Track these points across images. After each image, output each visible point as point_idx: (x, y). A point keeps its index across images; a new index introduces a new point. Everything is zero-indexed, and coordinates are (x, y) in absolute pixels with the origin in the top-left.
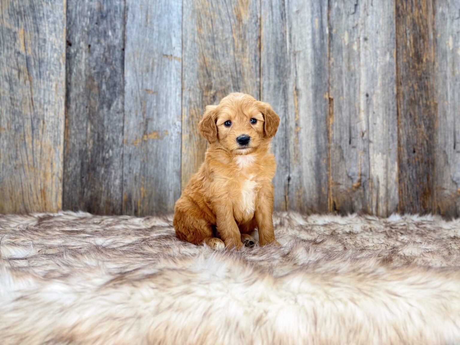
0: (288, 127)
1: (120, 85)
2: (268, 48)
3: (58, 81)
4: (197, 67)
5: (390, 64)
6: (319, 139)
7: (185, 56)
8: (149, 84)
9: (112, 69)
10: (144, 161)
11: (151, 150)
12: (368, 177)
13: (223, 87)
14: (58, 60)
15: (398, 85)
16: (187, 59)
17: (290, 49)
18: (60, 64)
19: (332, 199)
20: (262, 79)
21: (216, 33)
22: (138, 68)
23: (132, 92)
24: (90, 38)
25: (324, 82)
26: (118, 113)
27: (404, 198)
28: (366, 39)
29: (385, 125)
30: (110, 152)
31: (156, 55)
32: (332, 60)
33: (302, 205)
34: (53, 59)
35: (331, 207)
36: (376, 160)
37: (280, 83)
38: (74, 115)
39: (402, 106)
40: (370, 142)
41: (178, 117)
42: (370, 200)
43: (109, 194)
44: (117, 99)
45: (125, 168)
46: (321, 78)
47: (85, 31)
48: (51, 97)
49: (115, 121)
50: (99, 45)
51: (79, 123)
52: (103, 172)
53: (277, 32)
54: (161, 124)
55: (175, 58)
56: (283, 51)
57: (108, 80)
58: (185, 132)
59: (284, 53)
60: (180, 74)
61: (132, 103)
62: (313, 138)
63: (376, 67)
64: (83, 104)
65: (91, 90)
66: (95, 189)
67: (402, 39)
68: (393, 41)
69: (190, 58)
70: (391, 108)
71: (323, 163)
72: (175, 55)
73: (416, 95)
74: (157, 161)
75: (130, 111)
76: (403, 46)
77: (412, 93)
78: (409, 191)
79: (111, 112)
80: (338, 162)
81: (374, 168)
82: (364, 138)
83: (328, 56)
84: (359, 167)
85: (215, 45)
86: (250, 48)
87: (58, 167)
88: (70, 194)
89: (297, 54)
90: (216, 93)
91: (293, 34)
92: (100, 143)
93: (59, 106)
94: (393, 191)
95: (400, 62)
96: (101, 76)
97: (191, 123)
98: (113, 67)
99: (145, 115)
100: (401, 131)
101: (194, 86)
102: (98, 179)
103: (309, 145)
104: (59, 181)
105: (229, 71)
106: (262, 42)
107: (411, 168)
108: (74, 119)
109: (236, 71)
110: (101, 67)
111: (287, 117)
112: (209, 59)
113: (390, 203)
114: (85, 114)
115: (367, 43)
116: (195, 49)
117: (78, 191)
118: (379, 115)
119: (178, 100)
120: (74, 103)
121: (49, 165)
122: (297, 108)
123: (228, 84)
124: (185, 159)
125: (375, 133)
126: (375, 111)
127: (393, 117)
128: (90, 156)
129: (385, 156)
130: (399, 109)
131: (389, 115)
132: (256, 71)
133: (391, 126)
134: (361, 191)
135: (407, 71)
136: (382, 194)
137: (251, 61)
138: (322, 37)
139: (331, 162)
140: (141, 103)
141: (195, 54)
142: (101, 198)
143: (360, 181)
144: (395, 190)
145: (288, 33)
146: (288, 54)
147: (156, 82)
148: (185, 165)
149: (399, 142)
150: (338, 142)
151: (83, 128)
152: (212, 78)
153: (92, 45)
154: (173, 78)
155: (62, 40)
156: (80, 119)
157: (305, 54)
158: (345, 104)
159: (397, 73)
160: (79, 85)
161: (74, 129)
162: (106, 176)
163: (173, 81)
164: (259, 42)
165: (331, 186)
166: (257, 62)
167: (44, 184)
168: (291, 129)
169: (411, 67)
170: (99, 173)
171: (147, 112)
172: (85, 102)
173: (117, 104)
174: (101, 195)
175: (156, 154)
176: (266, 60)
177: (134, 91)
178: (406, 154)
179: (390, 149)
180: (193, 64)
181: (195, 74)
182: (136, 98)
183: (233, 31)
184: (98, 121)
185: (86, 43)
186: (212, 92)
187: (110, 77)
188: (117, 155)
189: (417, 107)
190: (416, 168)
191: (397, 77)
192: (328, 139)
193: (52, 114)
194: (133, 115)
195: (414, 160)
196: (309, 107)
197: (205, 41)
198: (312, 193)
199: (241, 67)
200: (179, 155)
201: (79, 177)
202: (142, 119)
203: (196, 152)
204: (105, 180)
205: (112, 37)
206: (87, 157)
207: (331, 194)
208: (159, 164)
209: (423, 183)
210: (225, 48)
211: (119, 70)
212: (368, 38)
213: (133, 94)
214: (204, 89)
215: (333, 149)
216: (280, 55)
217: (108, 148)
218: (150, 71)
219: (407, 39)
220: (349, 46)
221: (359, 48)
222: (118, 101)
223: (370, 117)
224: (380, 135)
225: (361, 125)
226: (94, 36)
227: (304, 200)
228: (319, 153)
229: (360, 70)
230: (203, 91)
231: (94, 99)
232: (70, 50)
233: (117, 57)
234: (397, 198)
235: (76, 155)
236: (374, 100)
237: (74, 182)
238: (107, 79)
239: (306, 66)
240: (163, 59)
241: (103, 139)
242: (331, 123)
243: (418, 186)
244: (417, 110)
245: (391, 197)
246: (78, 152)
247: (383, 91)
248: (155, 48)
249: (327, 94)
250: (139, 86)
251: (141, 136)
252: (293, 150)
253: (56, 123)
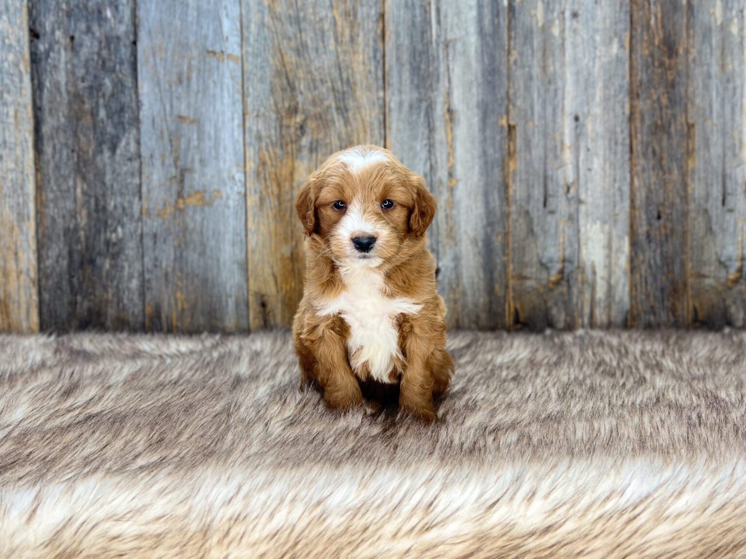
0: (436, 179)
1: (131, 108)
2: (398, 35)
3: (19, 104)
4: (269, 73)
5: (618, 59)
6: (491, 199)
7: (247, 52)
8: (183, 106)
9: (116, 80)
10: (180, 246)
11: (191, 225)
12: (576, 264)
13: (318, 110)
14: (17, 65)
15: (632, 99)
16: (250, 59)
17: (438, 36)
18: (20, 72)
19: (512, 304)
20: (389, 92)
21: (302, 10)
22: (161, 77)
23: (153, 122)
24: (73, 23)
25: (499, 96)
26: (130, 159)
27: (639, 300)
28: (575, 15)
29: (608, 171)
30: (120, 230)
31: (195, 53)
32: (515, 55)
33: (460, 317)
34: (6, 65)
35: (512, 318)
36: (590, 234)
37: (420, 100)
38: (52, 165)
39: (639, 136)
40: (580, 202)
41: (238, 165)
42: (580, 305)
43: (121, 306)
44: (127, 135)
45: (146, 259)
46: (494, 88)
47: (62, 10)
48: (7, 134)
49: (126, 174)
50: (90, 35)
51: (61, 180)
52: (107, 266)
53: (413, 5)
54: (209, 178)
55: (230, 56)
56: (425, 41)
57: (109, 101)
58: (253, 192)
59: (427, 44)
60: (240, 87)
61: (153, 142)
62: (480, 198)
63: (594, 66)
64: (66, 145)
65: (78, 119)
66: (95, 296)
67: (641, 13)
68: (625, 17)
69: (256, 55)
70: (620, 140)
71: (497, 241)
72: (229, 51)
73: (664, 116)
74: (203, 245)
75: (152, 156)
76: (642, 26)
77: (658, 113)
78: (649, 287)
79: (117, 158)
80: (524, 240)
81: (587, 249)
82: (570, 195)
83: (506, 48)
84: (561, 248)
85: (300, 31)
86: (365, 35)
87: (28, 259)
88: (52, 306)
89: (451, 45)
90: (305, 121)
91: (443, 8)
92: (101, 215)
93: (23, 150)
94: (620, 287)
95: (637, 57)
96: (95, 93)
97: (262, 175)
98: (117, 77)
99: (179, 163)
100: (636, 182)
101: (265, 108)
102: (100, 278)
103: (472, 210)
104: (31, 285)
105: (328, 79)
106: (386, 24)
107: (653, 245)
108: (51, 172)
109: (342, 79)
110: (96, 77)
111: (433, 162)
112: (291, 58)
113: (614, 308)
114: (71, 163)
115: (578, 22)
116: (265, 39)
117: (65, 300)
118: (597, 154)
119: (238, 134)
120: (51, 144)
121: (11, 256)
122: (452, 146)
123: (326, 103)
124: (253, 241)
125: (590, 185)
126: (590, 146)
127: (622, 157)
128: (83, 238)
129: (607, 227)
130: (634, 142)
131: (615, 153)
132: (377, 79)
133: (619, 172)
134: (564, 289)
135: (649, 71)
136: (600, 293)
137: (367, 61)
138: (496, 14)
139: (510, 239)
140: (171, 141)
141: (265, 50)
142: (106, 313)
143: (562, 272)
144: (624, 286)
145: (433, 7)
146: (434, 45)
147: (196, 102)
148: (253, 251)
149: (632, 201)
150: (523, 204)
151: (69, 188)
152: (298, 92)
153: (77, 35)
154: (226, 94)
155: (20, 28)
156: (62, 172)
157: (464, 44)
158: (536, 134)
159: (631, 76)
160: (57, 111)
161: (52, 191)
162: (113, 273)
163: (227, 100)
164: (381, 25)
165: (511, 282)
166: (378, 62)
167: (5, 291)
168: (441, 182)
169: (656, 64)
170: (100, 268)
171: (182, 156)
172: (70, 142)
173: (127, 144)
174: (106, 306)
175: (201, 233)
176: (394, 59)
177: (158, 120)
178: (644, 223)
179: (616, 215)
180: (262, 68)
181: (267, 87)
182: (162, 133)
183: (334, 5)
184: (95, 175)
185: (66, 32)
186: (299, 119)
187: (113, 95)
188: (132, 236)
189: (665, 137)
190: (662, 246)
191: (631, 83)
192: (506, 199)
193: (12, 165)
194: (158, 163)
195: (658, 233)
196: (472, 142)
197: (283, 24)
198: (477, 294)
199: (350, 71)
200: (243, 233)
201: (67, 277)
202: (173, 171)
203: (272, 228)
204: (112, 281)
205: (112, 21)
206: (78, 241)
207: (511, 294)
208: (208, 250)
209: (673, 271)
210: (319, 38)
211: (129, 82)
212: (580, 12)
213: (156, 126)
214: (284, 114)
215: (514, 216)
216: (420, 47)
217: (115, 224)
218: (185, 82)
219: (650, 13)
220: (545, 29)
221: (563, 31)
222: (129, 138)
223: (582, 156)
224: (599, 189)
225: (564, 172)
226: (79, 20)
227: (464, 306)
228: (490, 224)
229: (564, 73)
230: (282, 117)
231: (85, 135)
232: (36, 47)
233: (123, 57)
234: (626, 299)
235: (59, 238)
236: (589, 127)
237: (59, 286)
238: (107, 98)
239: (468, 66)
240: (207, 60)
241: (104, 209)
242: (511, 169)
243: (664, 278)
244: (665, 143)
245: (617, 298)
246: (61, 233)
247: (604, 109)
248: (192, 40)
249: (505, 117)
250: (165, 110)
251: (172, 200)
252: (444, 220)
253: (20, 181)
